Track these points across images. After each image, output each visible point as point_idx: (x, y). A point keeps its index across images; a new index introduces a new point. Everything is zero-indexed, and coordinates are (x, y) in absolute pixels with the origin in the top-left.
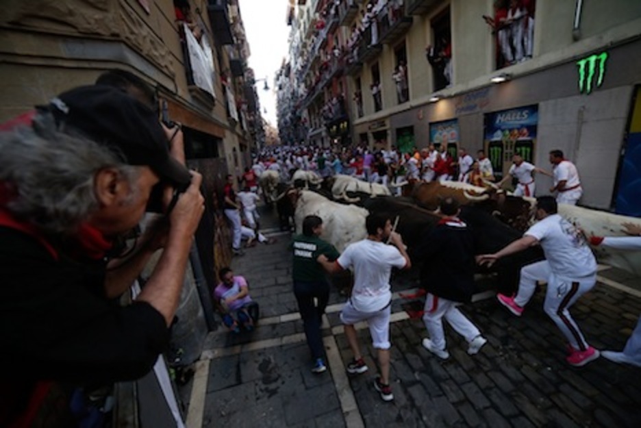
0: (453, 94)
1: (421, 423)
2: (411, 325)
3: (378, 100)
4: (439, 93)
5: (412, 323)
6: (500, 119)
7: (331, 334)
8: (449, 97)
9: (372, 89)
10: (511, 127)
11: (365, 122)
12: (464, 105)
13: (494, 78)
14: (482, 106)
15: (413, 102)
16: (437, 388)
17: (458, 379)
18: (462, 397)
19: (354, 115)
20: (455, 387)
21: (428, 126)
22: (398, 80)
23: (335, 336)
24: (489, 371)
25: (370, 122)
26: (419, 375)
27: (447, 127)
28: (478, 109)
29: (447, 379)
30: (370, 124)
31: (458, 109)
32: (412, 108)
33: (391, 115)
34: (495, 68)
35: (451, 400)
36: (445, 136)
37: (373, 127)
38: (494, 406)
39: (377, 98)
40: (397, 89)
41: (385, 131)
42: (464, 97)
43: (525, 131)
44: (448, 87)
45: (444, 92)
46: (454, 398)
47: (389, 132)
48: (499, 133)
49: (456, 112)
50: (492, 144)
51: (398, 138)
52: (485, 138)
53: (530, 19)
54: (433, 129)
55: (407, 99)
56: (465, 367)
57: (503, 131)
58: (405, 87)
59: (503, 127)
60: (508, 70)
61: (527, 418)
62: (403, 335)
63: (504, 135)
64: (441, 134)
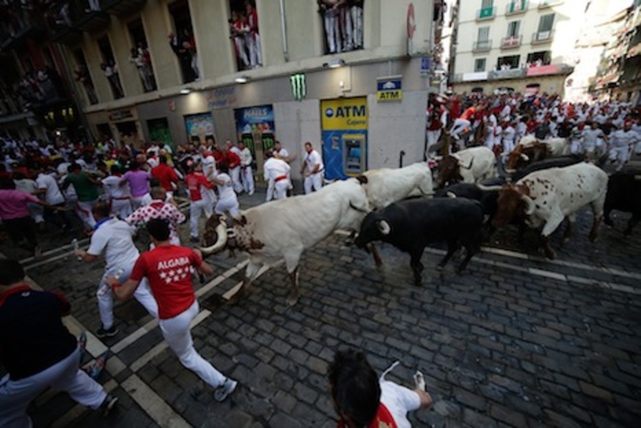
0: (203, 87)
1: (250, 395)
2: (215, 319)
3: (117, 85)
4: (189, 85)
5: (215, 317)
6: (247, 115)
7: (132, 373)
8: (200, 91)
9: (105, 69)
10: (256, 122)
11: (102, 111)
12: (214, 99)
13: (238, 78)
14: (231, 102)
15: (162, 92)
16: (254, 360)
17: (266, 343)
18: (273, 354)
19: (84, 100)
20: (266, 350)
21: (183, 118)
22: (140, 64)
23: (137, 373)
24: (285, 323)
25: (109, 111)
26: (236, 359)
27: (203, 120)
28: (227, 105)
29: (258, 348)
30: (109, 114)
31: (210, 103)
32: (162, 99)
33: (137, 104)
34: (237, 69)
35: (266, 361)
36: (201, 129)
37: (114, 117)
38: (294, 347)
39: (114, 80)
40: (140, 74)
41: (133, 122)
42: (214, 91)
43: (267, 125)
44: (197, 80)
45: (194, 85)
46: (268, 359)
47: (138, 124)
48: (248, 126)
49: (209, 106)
50: (245, 136)
51: (150, 131)
52: (237, 130)
53: (256, 35)
54: (188, 121)
55: (155, 88)
56: (268, 330)
57: (251, 125)
58: (150, 74)
59: (251, 122)
60: (247, 73)
61: (314, 341)
62: (211, 332)
63: (253, 129)
64: (197, 126)
